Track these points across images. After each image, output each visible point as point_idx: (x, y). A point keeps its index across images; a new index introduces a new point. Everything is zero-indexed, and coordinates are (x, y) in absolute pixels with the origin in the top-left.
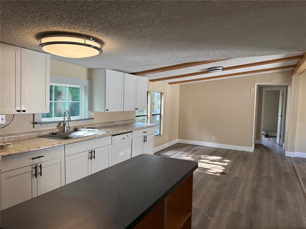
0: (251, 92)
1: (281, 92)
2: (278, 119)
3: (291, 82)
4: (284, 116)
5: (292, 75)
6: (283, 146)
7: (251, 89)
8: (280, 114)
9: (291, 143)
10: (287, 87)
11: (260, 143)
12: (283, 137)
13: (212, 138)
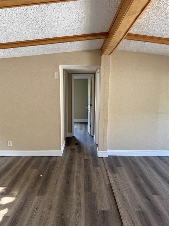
0: (54, 77)
1: (89, 80)
2: (88, 108)
3: (100, 65)
4: (93, 105)
5: (101, 55)
6: (93, 137)
7: (54, 73)
8: (89, 103)
9: (103, 140)
10: (95, 74)
11: (72, 136)
12: (93, 127)
13: (9, 144)
